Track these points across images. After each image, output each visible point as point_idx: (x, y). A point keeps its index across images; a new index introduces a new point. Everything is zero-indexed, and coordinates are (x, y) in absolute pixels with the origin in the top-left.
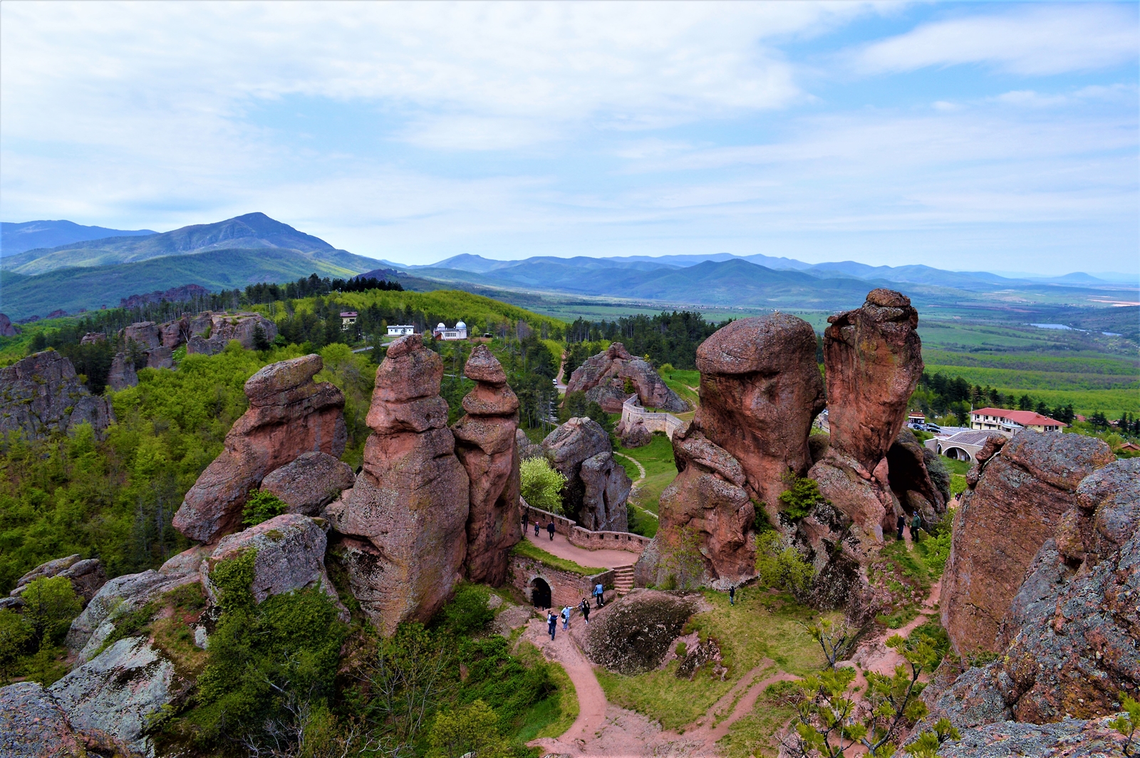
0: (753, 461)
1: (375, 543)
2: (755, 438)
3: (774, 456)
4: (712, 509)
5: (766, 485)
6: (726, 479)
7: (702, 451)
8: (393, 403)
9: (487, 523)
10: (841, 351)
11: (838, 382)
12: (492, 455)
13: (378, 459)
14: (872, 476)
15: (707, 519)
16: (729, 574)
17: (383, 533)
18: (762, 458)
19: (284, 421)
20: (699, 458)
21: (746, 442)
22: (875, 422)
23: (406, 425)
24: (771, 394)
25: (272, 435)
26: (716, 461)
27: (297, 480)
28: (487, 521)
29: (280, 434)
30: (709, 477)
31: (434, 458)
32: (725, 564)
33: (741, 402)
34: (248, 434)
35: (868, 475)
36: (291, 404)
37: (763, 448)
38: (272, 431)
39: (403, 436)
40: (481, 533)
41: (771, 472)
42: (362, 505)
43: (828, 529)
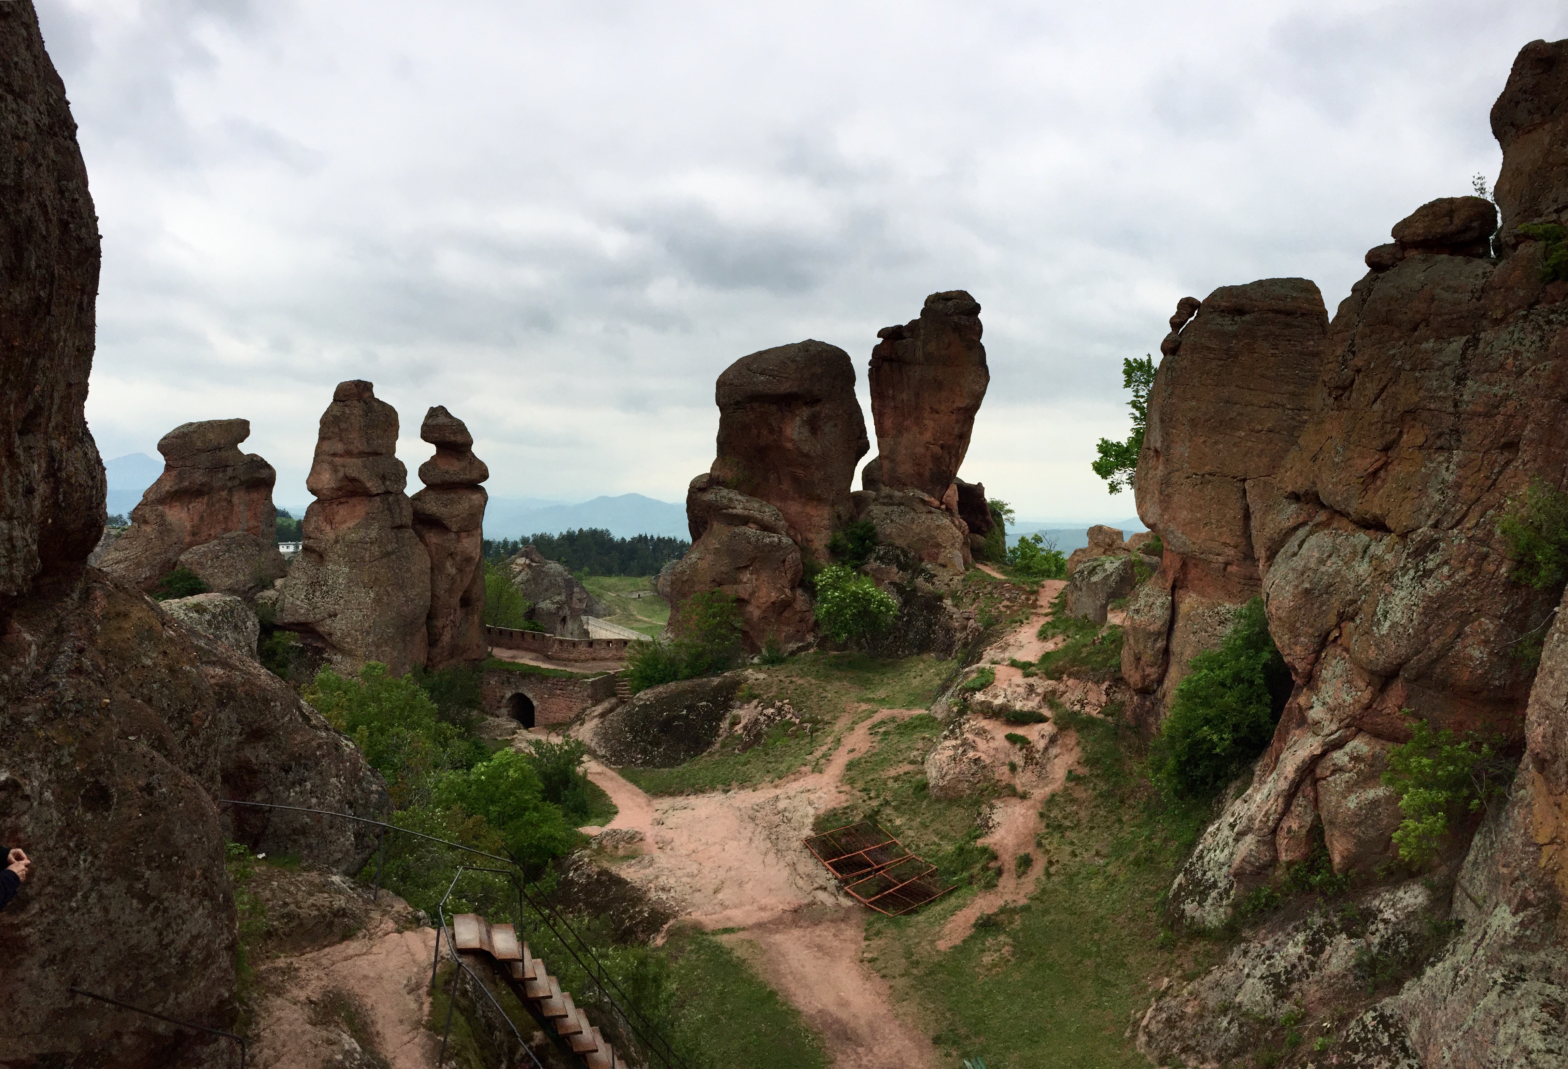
0: (794, 508)
1: (322, 630)
2: (795, 480)
3: (820, 500)
4: (747, 567)
5: (811, 536)
6: (765, 527)
7: (730, 500)
8: (341, 456)
9: (451, 621)
10: (893, 371)
11: (889, 411)
12: (457, 532)
13: (321, 531)
14: (942, 503)
15: (741, 582)
17: (330, 616)
18: (806, 504)
19: (205, 489)
20: (727, 507)
21: (784, 486)
22: (945, 435)
23: (355, 484)
24: (813, 425)
25: (192, 506)
26: (749, 507)
27: (222, 559)
28: (452, 617)
29: (199, 506)
30: (742, 529)
31: (392, 528)
32: (767, 633)
33: (781, 432)
34: (162, 501)
35: (937, 503)
36: (214, 468)
37: (805, 491)
38: (190, 502)
39: (351, 501)
40: (445, 633)
41: (816, 519)
42: (301, 586)
43: (895, 570)
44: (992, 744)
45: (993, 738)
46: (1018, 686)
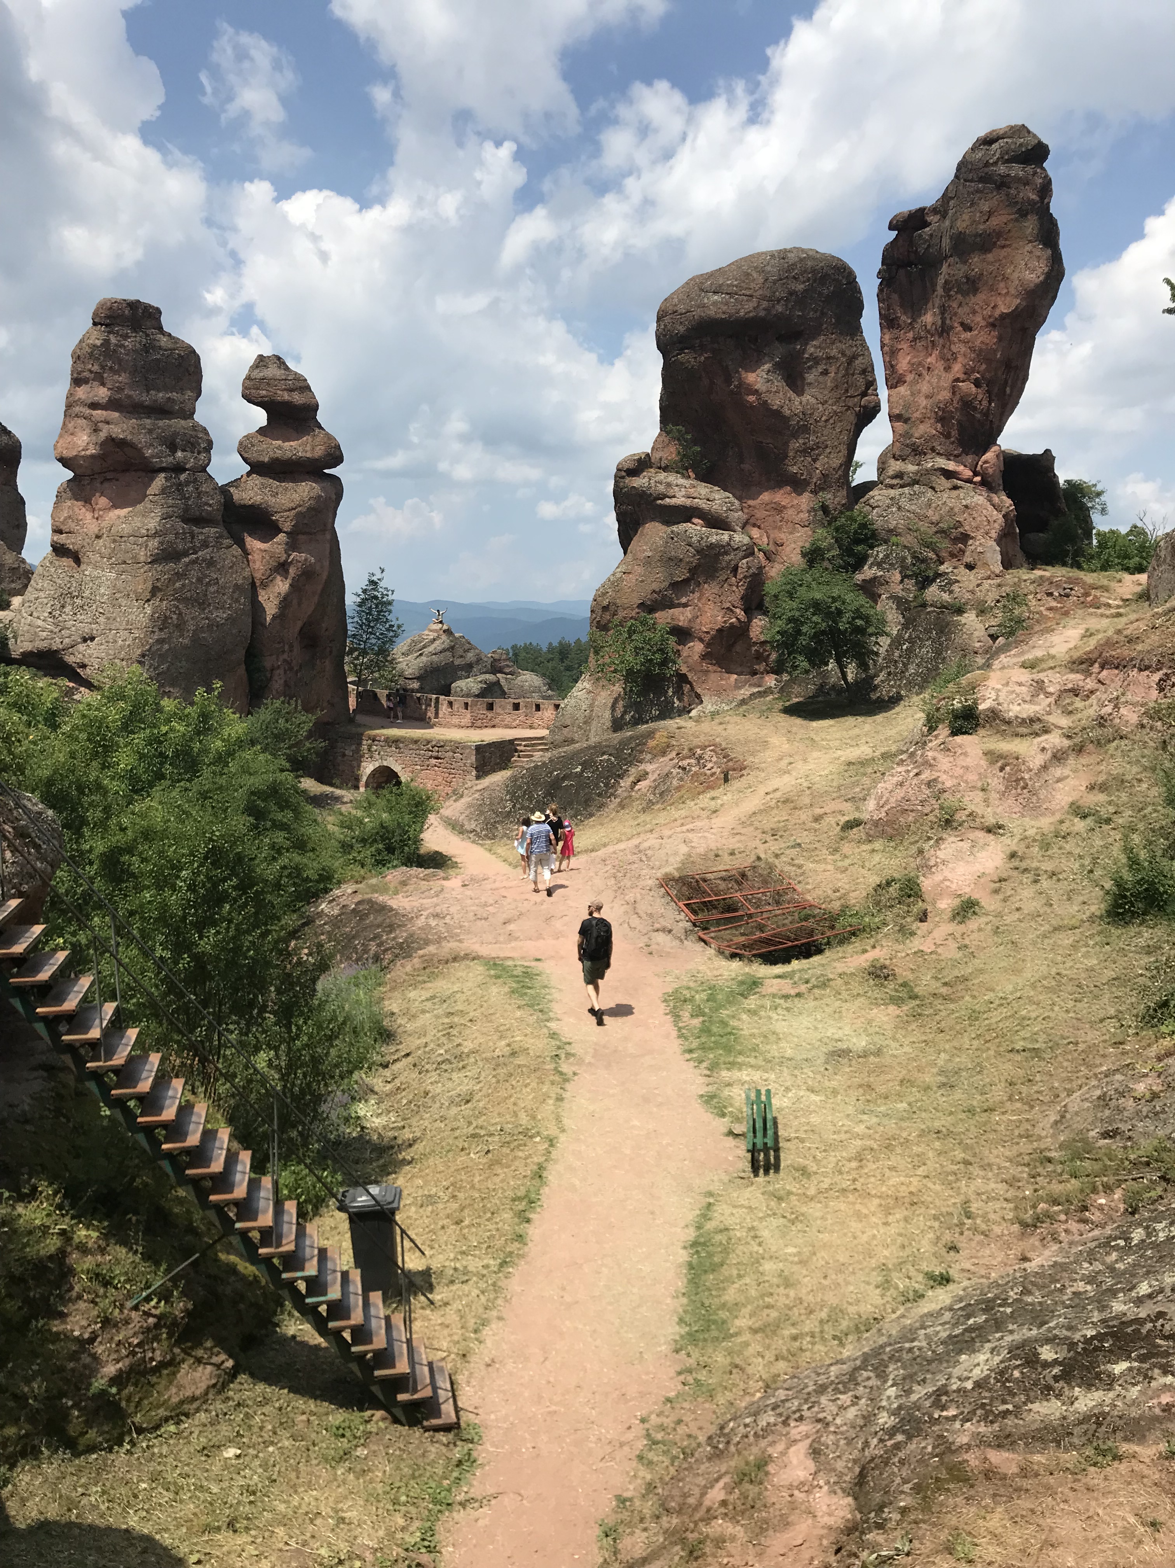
1: (70, 659)
3: (796, 483)
4: (687, 581)
6: (715, 524)
7: (669, 485)
8: (104, 407)
9: (285, 661)
12: (292, 536)
14: (975, 474)
15: (679, 605)
16: (720, 690)
17: (85, 640)
18: (775, 490)
20: (665, 496)
22: (983, 368)
23: (130, 452)
24: (789, 369)
26: (694, 495)
28: (285, 656)
30: (683, 526)
31: (184, 519)
32: (713, 676)
33: (741, 381)
35: (968, 473)
37: (776, 471)
39: (125, 479)
40: (276, 678)
42: (45, 601)
43: (897, 576)
44: (961, 762)
45: (965, 754)
46: (1020, 684)
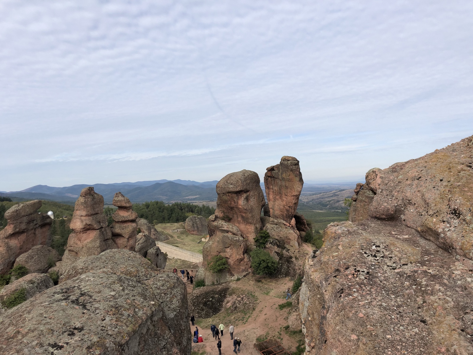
0: (243, 227)
2: (243, 217)
3: (250, 223)
4: (228, 247)
5: (248, 235)
6: (234, 234)
7: (222, 224)
8: (85, 216)
10: (272, 181)
11: (271, 193)
12: (128, 239)
13: (77, 244)
15: (226, 252)
16: (238, 273)
18: (246, 225)
19: (25, 230)
20: (222, 227)
21: (239, 219)
22: (290, 204)
23: (90, 226)
24: (247, 199)
25: (19, 238)
26: (229, 227)
27: (35, 258)
29: (23, 237)
30: (226, 234)
31: (104, 241)
32: (236, 269)
33: (238, 203)
34: (7, 238)
35: (289, 225)
36: (29, 223)
37: (246, 220)
38: (19, 236)
39: (88, 232)
41: (250, 230)
43: (276, 247)
